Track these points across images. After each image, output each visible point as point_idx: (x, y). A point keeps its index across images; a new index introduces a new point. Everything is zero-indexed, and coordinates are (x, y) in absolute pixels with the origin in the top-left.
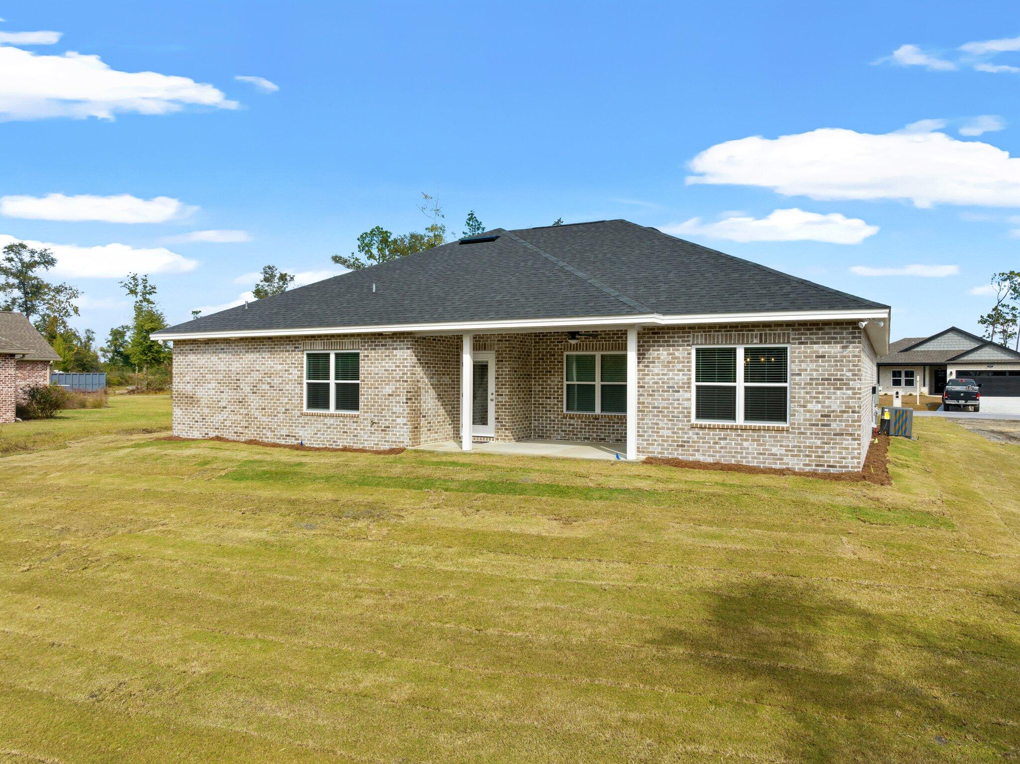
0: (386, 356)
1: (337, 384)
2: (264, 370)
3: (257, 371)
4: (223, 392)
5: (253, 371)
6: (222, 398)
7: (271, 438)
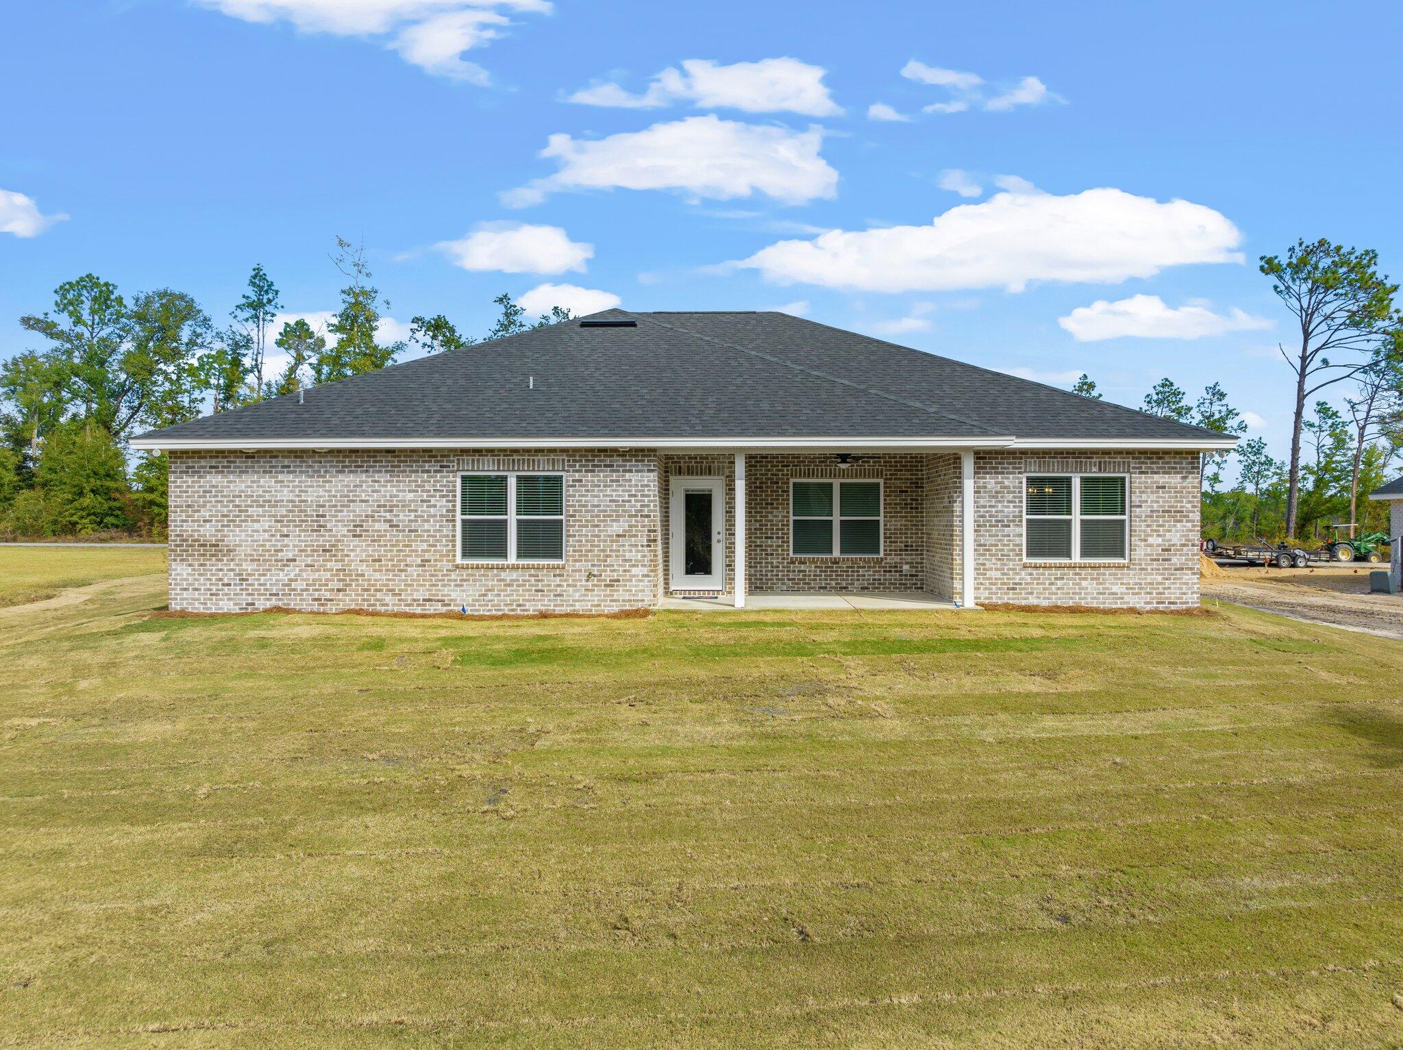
0: (612, 481)
1: (519, 521)
2: (377, 501)
3: (362, 501)
4: (287, 536)
5: (353, 501)
6: (287, 546)
7: (393, 605)
